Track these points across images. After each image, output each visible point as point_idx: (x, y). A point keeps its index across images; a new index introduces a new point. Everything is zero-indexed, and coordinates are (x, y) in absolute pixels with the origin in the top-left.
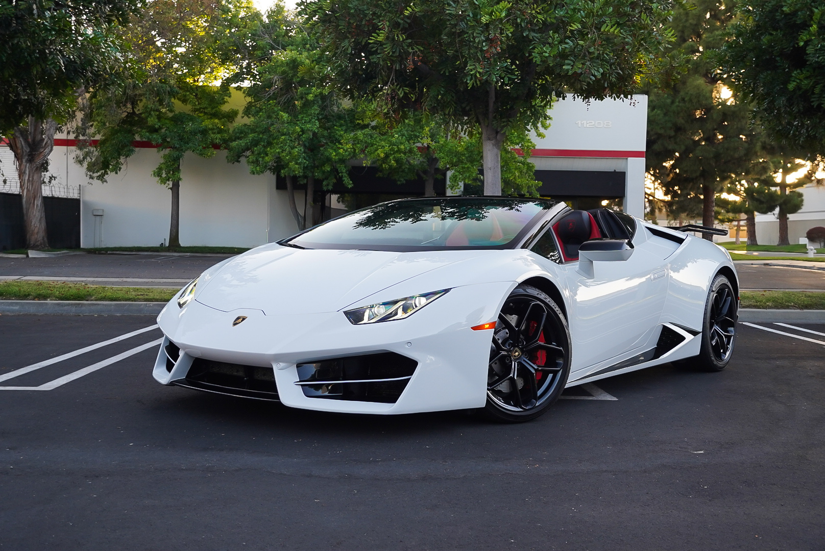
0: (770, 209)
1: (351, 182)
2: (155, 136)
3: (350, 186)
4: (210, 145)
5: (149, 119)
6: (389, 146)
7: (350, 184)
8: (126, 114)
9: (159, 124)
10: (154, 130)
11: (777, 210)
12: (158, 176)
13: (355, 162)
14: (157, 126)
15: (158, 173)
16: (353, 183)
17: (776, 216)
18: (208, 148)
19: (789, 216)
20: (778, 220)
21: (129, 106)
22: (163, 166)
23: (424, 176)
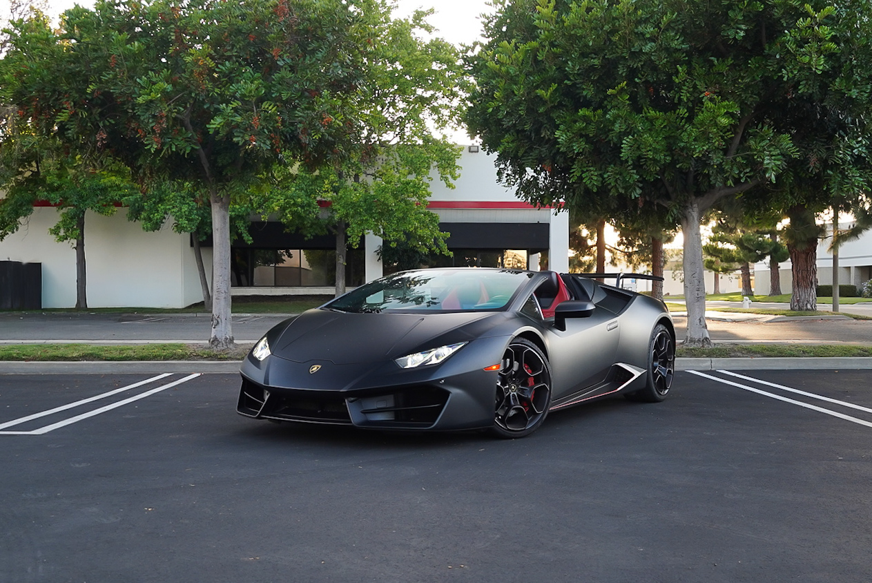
0: (762, 257)
1: (251, 238)
2: (53, 195)
3: (249, 243)
4: (111, 202)
5: (48, 178)
6: (285, 200)
7: (249, 240)
8: (31, 173)
9: (59, 182)
10: (53, 189)
11: (768, 258)
12: (55, 234)
13: (252, 217)
14: (56, 184)
15: (55, 231)
16: (253, 239)
17: (767, 265)
18: (109, 205)
19: (780, 264)
20: (770, 269)
21: (34, 164)
22: (61, 225)
23: (334, 231)
